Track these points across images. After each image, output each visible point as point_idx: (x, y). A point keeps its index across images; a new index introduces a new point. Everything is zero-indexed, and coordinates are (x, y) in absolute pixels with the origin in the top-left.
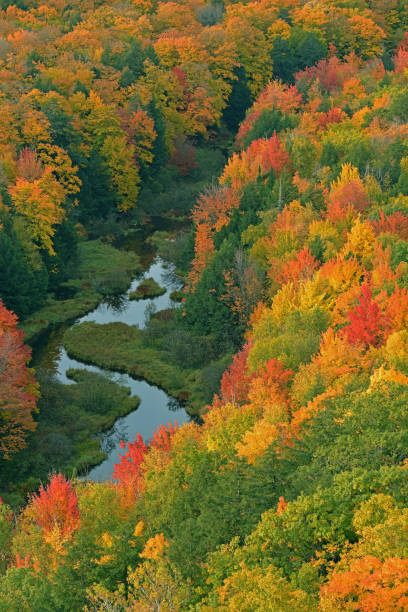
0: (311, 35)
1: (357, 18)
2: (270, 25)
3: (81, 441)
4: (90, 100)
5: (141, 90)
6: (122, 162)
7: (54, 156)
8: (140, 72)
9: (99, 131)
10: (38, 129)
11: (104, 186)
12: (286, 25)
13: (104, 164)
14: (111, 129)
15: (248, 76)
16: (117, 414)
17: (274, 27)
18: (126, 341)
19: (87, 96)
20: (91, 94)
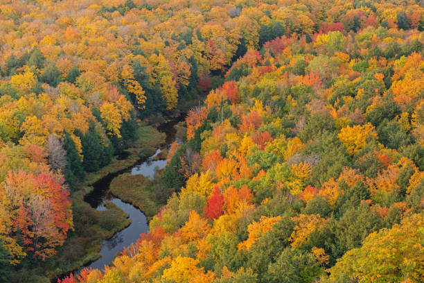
0: (279, 23)
1: (301, 16)
2: (260, 18)
3: (92, 246)
4: (159, 58)
5: (188, 52)
6: (169, 87)
7: (134, 86)
8: (189, 42)
9: (161, 73)
10: (128, 73)
11: (159, 99)
12: (268, 18)
13: (161, 88)
14: (165, 72)
15: (246, 41)
16: (116, 230)
17: (262, 19)
18: (139, 186)
19: (158, 55)
20: (160, 55)
